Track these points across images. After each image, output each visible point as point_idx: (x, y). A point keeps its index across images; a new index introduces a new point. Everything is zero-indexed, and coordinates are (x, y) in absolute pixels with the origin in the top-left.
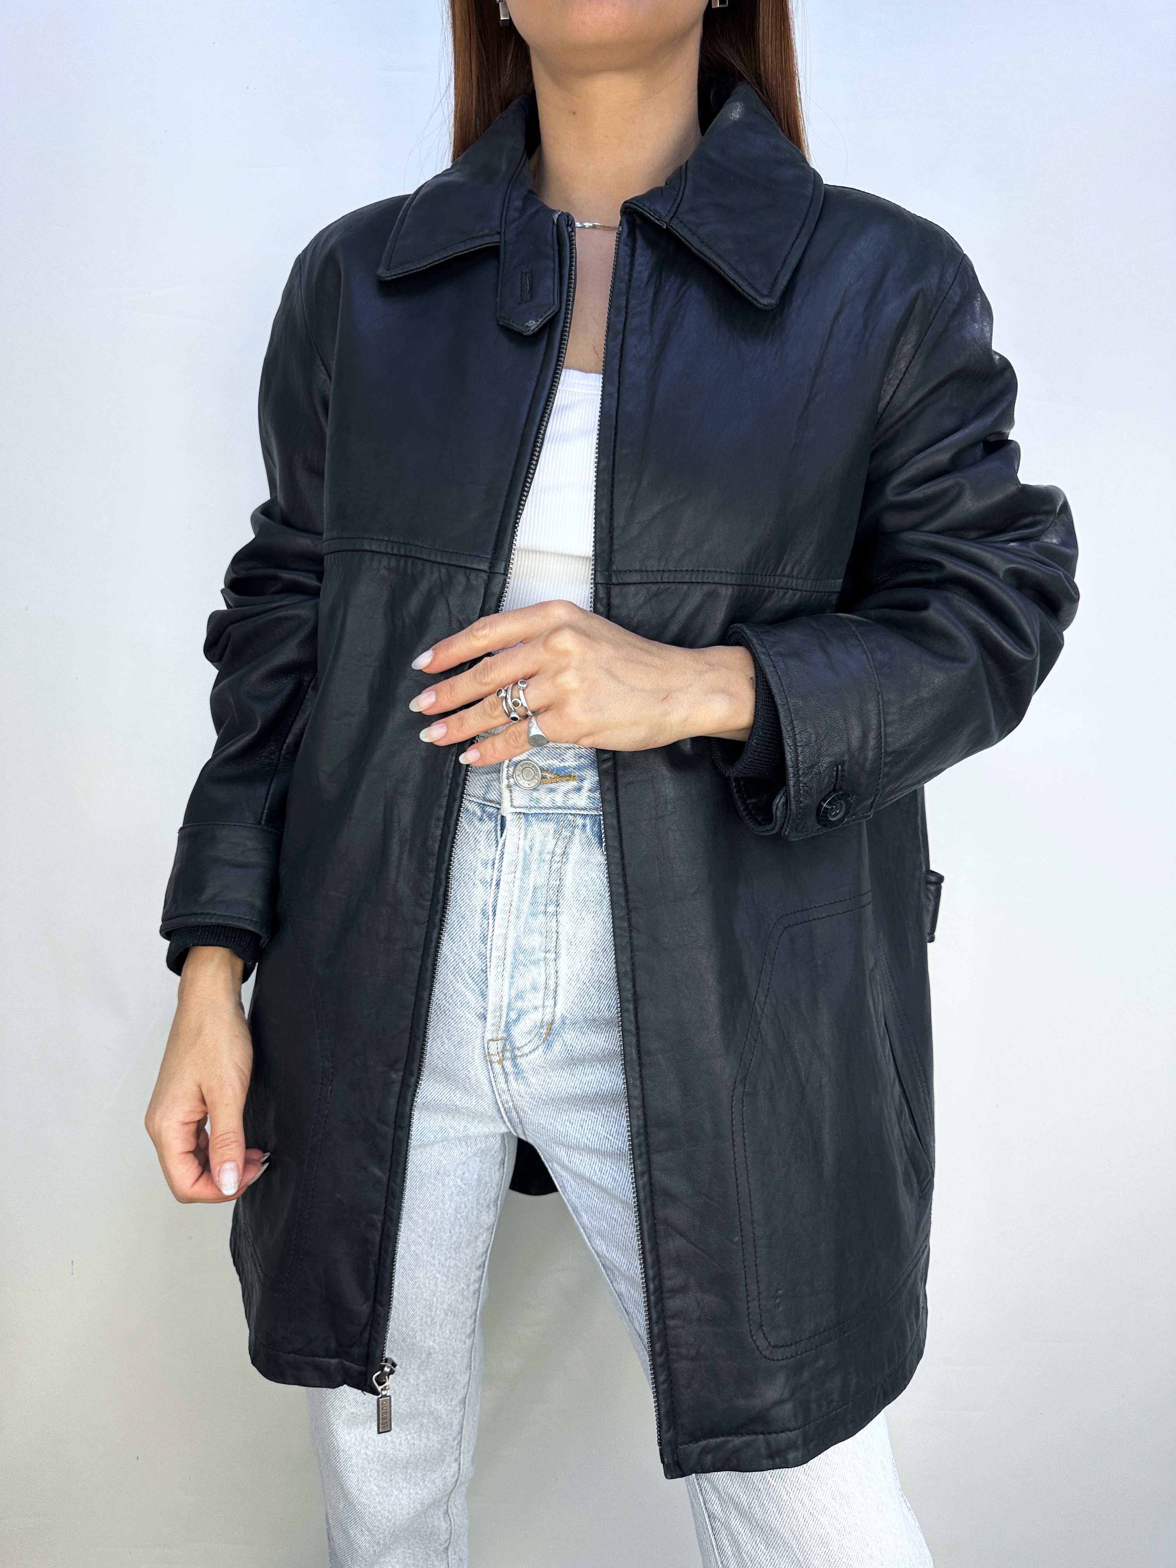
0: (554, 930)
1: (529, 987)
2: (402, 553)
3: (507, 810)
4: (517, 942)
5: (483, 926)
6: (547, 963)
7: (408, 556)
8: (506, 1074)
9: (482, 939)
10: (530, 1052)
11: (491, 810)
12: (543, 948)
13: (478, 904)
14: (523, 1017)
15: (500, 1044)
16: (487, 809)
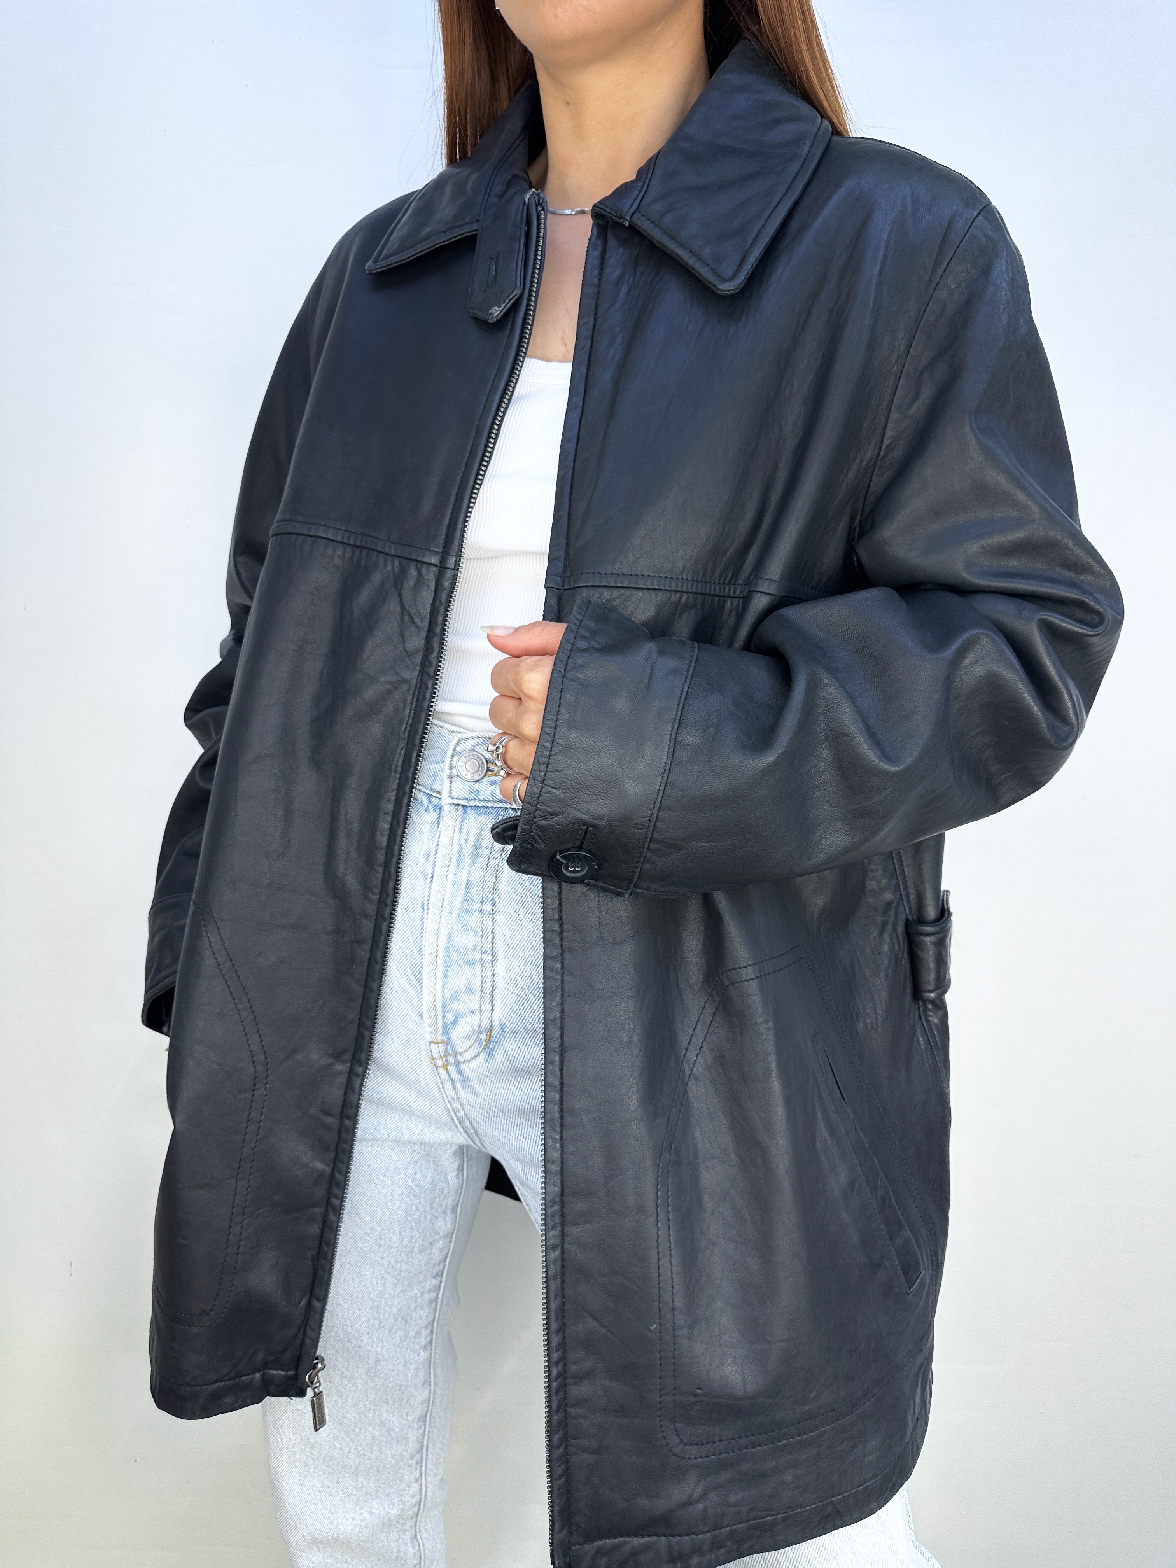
0: (490, 929)
1: (463, 988)
2: (358, 544)
4: (450, 940)
6: (484, 965)
7: (363, 547)
8: (452, 1081)
10: (472, 1059)
11: (437, 800)
14: (460, 1020)
15: (442, 1047)
16: (433, 799)
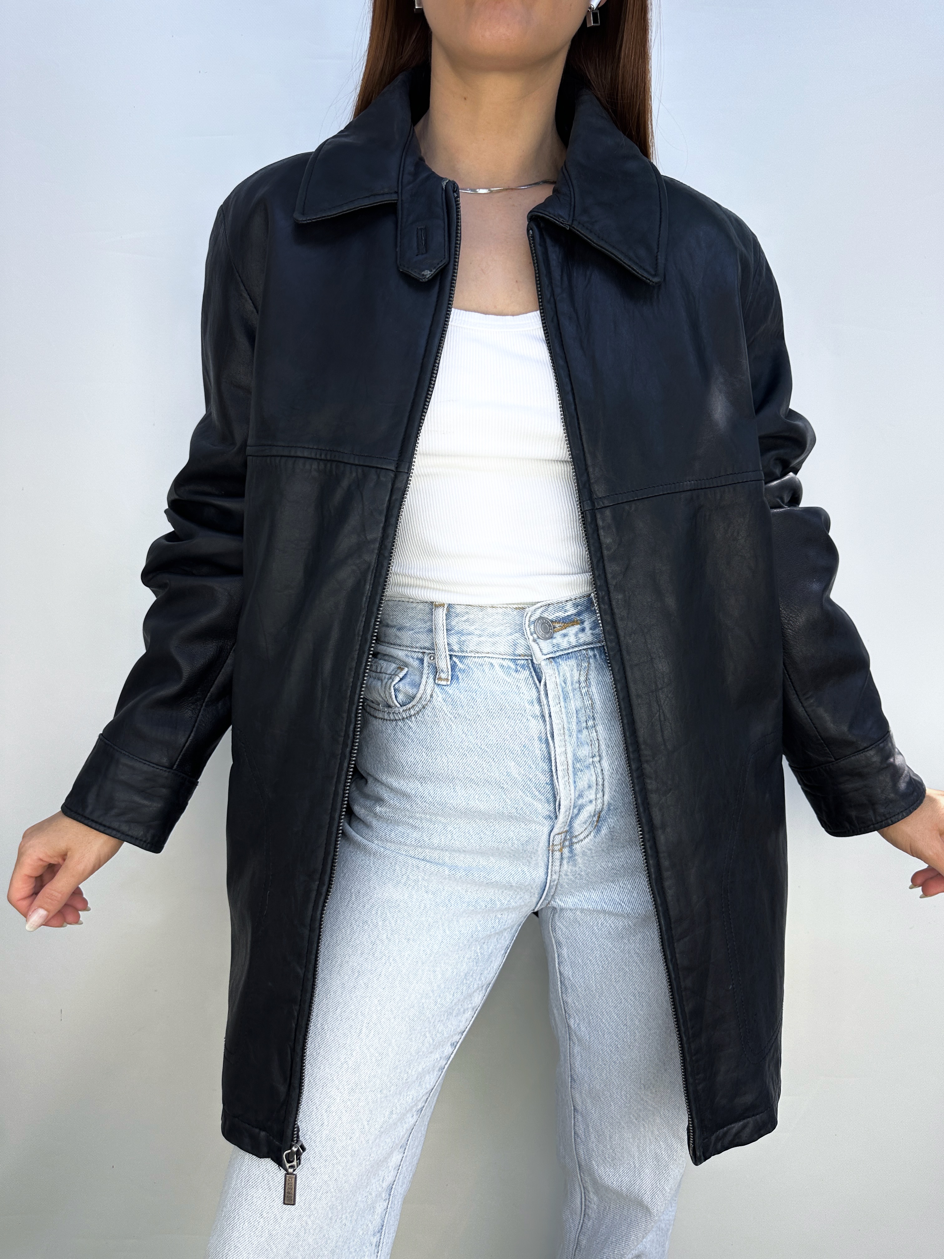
1: (586, 786)
3: (540, 659)
4: (574, 755)
5: (542, 750)
7: (333, 461)
9: (543, 759)
11: (523, 662)
12: (591, 755)
13: (534, 733)
14: (582, 811)
15: (563, 836)
16: (519, 662)
